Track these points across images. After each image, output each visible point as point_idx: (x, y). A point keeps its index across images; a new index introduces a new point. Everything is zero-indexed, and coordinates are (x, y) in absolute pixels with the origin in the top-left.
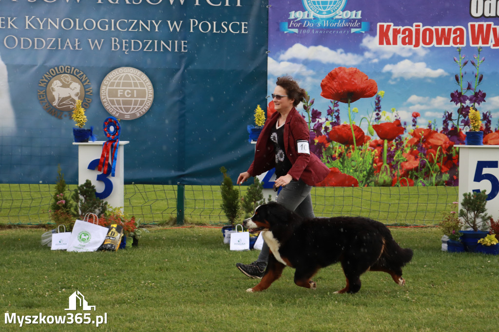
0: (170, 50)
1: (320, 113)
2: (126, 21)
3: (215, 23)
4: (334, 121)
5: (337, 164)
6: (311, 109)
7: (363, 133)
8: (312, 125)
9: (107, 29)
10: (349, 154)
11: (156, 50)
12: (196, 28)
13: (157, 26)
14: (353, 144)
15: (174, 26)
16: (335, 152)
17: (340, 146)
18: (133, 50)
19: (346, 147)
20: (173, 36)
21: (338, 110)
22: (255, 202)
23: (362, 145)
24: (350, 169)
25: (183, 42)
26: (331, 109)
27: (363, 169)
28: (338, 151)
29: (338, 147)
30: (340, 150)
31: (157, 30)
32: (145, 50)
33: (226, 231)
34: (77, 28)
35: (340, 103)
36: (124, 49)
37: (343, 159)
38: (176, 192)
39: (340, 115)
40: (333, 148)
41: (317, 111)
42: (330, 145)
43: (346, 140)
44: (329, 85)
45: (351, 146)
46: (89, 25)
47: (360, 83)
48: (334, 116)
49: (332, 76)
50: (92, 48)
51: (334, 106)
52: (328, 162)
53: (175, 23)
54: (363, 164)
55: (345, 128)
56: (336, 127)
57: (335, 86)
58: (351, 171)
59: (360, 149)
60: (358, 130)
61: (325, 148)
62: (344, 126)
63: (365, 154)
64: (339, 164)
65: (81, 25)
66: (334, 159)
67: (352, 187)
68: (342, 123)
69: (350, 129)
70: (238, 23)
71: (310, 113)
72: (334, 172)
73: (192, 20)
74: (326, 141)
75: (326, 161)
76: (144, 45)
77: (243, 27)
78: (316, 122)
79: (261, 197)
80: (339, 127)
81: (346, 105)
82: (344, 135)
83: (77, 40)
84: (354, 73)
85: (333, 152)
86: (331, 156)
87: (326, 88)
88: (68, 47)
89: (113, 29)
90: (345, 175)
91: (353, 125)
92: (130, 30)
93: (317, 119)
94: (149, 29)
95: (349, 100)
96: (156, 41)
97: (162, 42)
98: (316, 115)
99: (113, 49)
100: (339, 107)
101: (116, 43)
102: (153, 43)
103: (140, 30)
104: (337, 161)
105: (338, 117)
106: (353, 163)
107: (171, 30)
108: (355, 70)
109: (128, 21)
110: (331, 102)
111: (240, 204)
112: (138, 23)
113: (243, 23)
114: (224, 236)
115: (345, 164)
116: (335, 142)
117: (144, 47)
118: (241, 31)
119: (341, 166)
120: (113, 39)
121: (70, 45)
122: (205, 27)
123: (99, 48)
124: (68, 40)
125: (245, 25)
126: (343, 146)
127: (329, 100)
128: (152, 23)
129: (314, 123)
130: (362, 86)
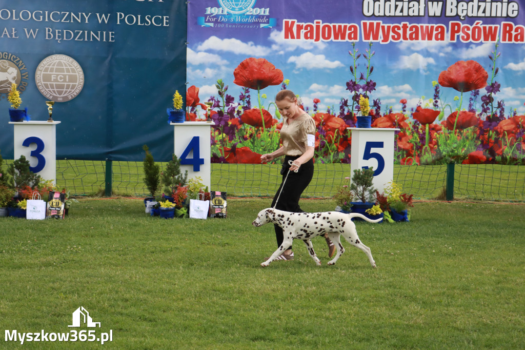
0: (99, 39)
1: (233, 99)
2: (59, 13)
3: (139, 16)
4: (245, 105)
5: (248, 143)
6: (225, 95)
7: (271, 117)
8: (226, 109)
9: (41, 20)
10: (259, 135)
11: (86, 40)
12: (122, 21)
13: (87, 18)
14: (262, 126)
15: (103, 18)
16: (247, 133)
17: (251, 128)
18: (65, 39)
19: (256, 129)
20: (102, 27)
21: (249, 96)
22: (173, 177)
23: (270, 128)
24: (260, 148)
25: (110, 33)
26: (242, 95)
27: (271, 148)
28: (249, 132)
29: (249, 128)
30: (251, 131)
31: (87, 22)
32: (76, 39)
33: (148, 202)
34: (14, 19)
35: (250, 90)
36: (57, 38)
37: (254, 140)
38: (105, 167)
39: (250, 100)
40: (245, 129)
41: (230, 96)
42: (242, 127)
43: (256, 123)
44: (241, 73)
45: (260, 128)
46: (25, 15)
47: (268, 72)
48: (245, 101)
49: (244, 66)
50: (28, 37)
51: (246, 93)
52: (240, 142)
53: (103, 16)
54: (271, 144)
55: (255, 112)
56: (248, 111)
57: (247, 74)
58: (261, 150)
59: (268, 131)
60: (267, 114)
61: (237, 129)
62: (254, 110)
63: (272, 135)
64: (250, 144)
65: (17, 16)
66: (245, 139)
67: (261, 165)
68: (252, 107)
69: (260, 113)
70: (160, 17)
71: (225, 98)
72: (245, 151)
73: (118, 14)
74: (238, 124)
75: (239, 141)
76: (76, 35)
77: (165, 21)
78: (230, 106)
79: (178, 172)
80: (250, 111)
81: (256, 91)
82: (254, 118)
83: (14, 29)
84: (262, 63)
85: (245, 133)
86: (243, 137)
87: (238, 76)
88: (5, 35)
89: (47, 20)
90: (255, 153)
91: (262, 109)
92: (62, 21)
93: (231, 104)
94: (79, 21)
95: (259, 88)
96: (86, 32)
97: (92, 33)
98: (229, 100)
99: (47, 38)
100: (250, 94)
101: (50, 33)
102: (83, 33)
103: (72, 21)
104: (248, 141)
105: (249, 102)
106: (262, 143)
107: (100, 22)
108: (263, 60)
109: (60, 13)
110: (243, 89)
111: (160, 178)
112: (70, 15)
113: (165, 17)
114: (146, 206)
115: (256, 144)
116: (246, 124)
117: (75, 37)
118: (163, 24)
119: (252, 145)
120: (47, 29)
121: (7, 33)
122: (130, 20)
123: (34, 37)
124: (6, 29)
125: (167, 19)
126: (253, 128)
127: (241, 87)
128: (82, 15)
129: (228, 107)
130: (270, 75)
